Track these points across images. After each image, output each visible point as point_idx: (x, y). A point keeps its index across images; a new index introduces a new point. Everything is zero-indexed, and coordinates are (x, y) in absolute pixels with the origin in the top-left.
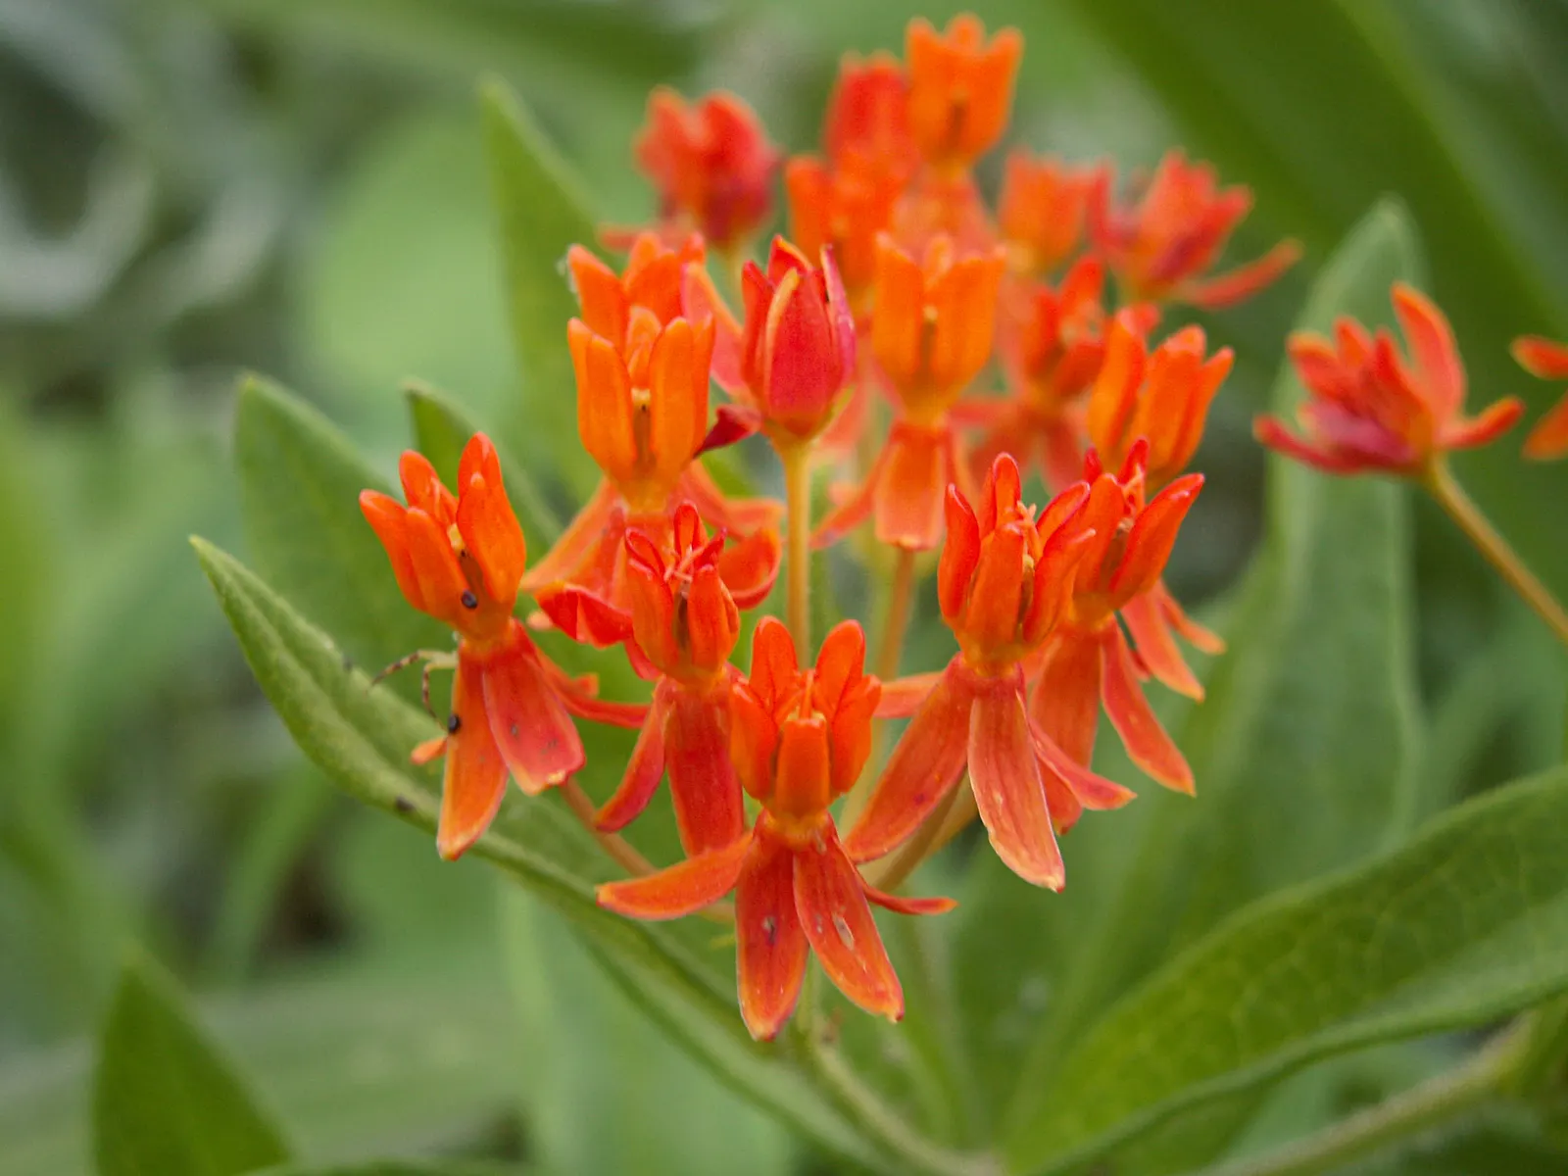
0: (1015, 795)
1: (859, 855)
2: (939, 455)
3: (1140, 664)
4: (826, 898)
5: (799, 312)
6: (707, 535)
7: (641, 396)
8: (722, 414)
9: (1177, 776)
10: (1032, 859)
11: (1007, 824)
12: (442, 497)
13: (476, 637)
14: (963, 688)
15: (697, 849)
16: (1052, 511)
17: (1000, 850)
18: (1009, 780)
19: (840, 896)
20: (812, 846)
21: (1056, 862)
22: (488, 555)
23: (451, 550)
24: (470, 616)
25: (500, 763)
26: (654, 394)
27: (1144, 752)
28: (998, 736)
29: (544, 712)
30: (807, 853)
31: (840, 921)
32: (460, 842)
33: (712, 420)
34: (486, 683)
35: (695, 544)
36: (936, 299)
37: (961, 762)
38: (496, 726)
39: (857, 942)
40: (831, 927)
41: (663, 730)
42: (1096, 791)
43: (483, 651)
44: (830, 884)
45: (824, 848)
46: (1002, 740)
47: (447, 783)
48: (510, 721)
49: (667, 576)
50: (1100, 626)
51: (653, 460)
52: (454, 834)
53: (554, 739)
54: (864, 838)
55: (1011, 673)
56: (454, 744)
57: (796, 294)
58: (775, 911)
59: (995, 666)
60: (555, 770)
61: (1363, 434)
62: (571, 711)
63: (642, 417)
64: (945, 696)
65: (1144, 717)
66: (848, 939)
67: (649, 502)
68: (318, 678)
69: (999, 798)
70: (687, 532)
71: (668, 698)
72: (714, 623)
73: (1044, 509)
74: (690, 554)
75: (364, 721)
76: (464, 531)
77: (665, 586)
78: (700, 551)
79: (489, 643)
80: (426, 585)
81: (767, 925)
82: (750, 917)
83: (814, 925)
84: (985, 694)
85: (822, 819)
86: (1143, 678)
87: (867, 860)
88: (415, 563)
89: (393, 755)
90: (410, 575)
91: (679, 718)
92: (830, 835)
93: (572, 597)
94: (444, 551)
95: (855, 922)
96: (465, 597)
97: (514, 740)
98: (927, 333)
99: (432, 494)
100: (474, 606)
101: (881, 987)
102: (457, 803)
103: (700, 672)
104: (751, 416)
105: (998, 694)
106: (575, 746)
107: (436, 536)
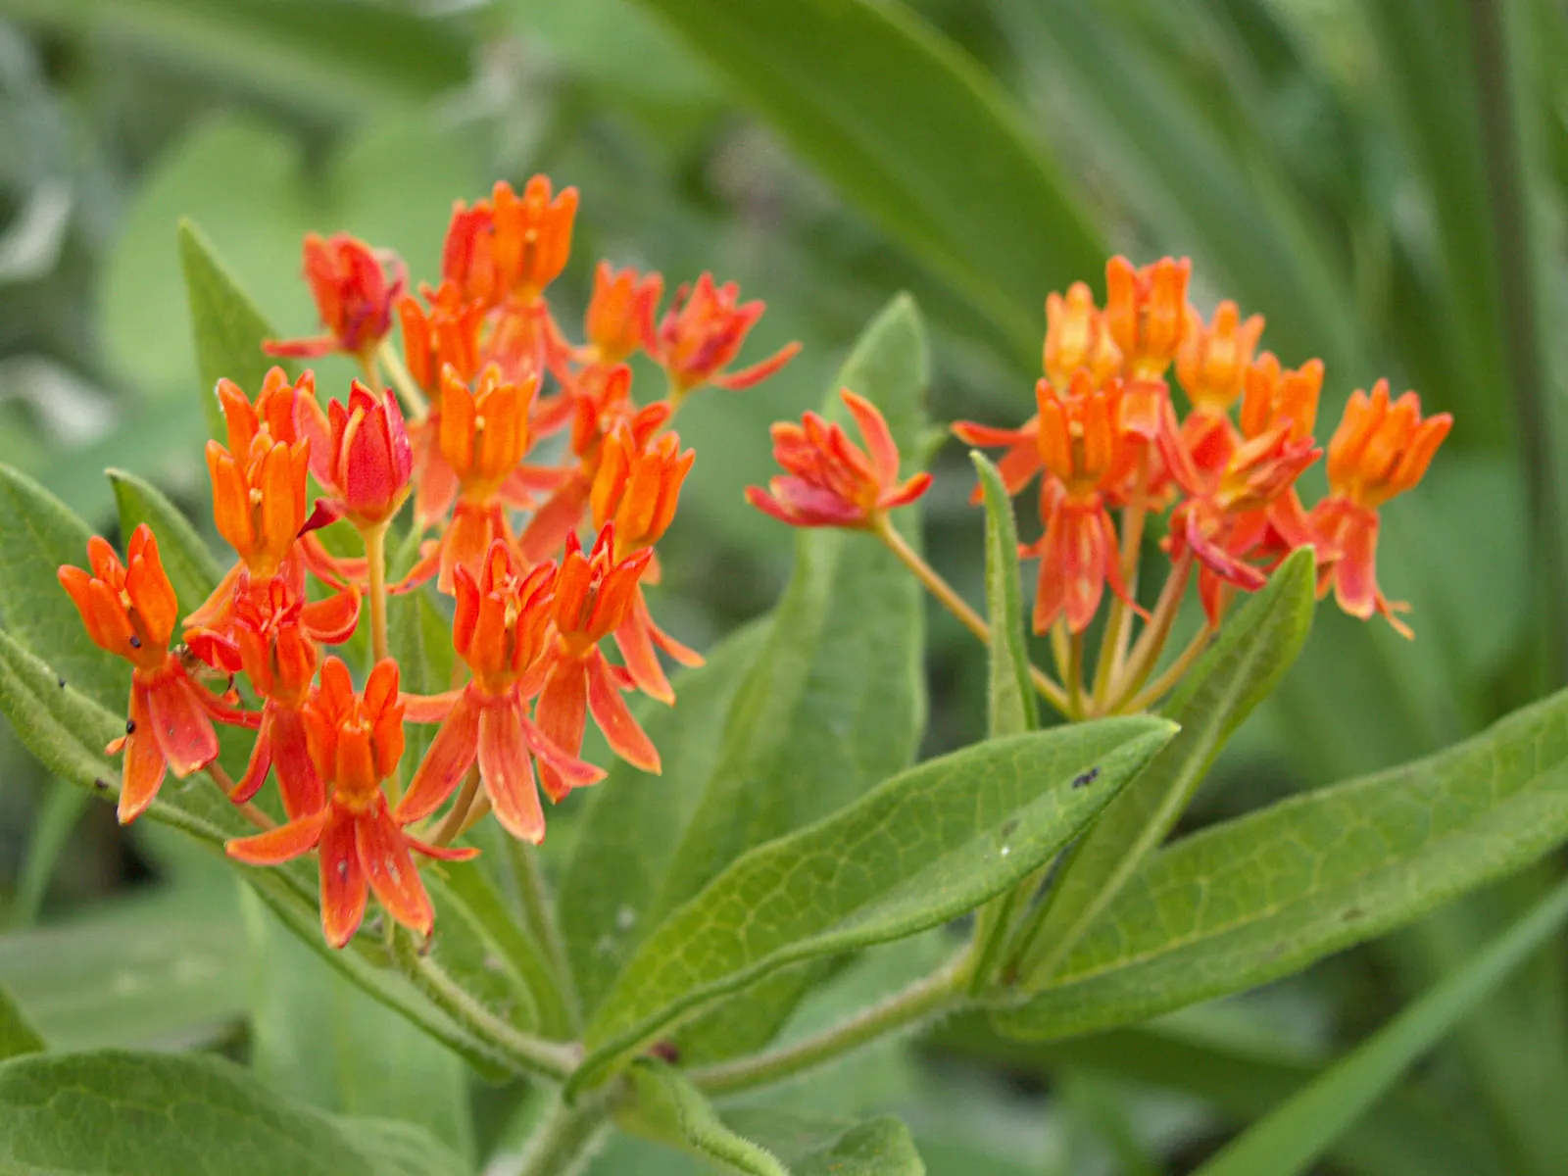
0: (513, 777)
1: (406, 818)
2: (489, 524)
3: (626, 677)
4: (380, 848)
5: (365, 439)
6: (291, 600)
7: (255, 495)
8: (319, 505)
9: (648, 760)
10: (522, 820)
11: (506, 796)
12: (116, 570)
13: (144, 667)
14: (474, 702)
15: (296, 814)
16: (531, 580)
17: (501, 815)
18: (509, 765)
19: (390, 847)
20: (368, 813)
21: (540, 823)
22: (147, 610)
23: (122, 608)
24: (137, 653)
25: (161, 756)
26: (264, 496)
27: (624, 743)
28: (499, 736)
29: (191, 719)
30: (365, 818)
31: (390, 864)
32: (133, 811)
33: (311, 510)
34: (150, 698)
35: (284, 605)
36: (483, 412)
37: (473, 757)
38: (158, 729)
39: (403, 879)
40: (383, 869)
41: (269, 734)
42: (578, 772)
43: (148, 677)
44: (383, 839)
45: (376, 814)
46: (502, 736)
47: (126, 768)
48: (167, 725)
49: (263, 628)
50: (585, 655)
51: (265, 541)
52: (129, 806)
53: (199, 737)
54: (409, 808)
55: (508, 692)
56: (131, 740)
57: (362, 424)
58: (347, 858)
59: (497, 687)
60: (195, 760)
61: (819, 500)
62: (210, 717)
63: (256, 511)
64: (463, 708)
65: (623, 717)
66: (396, 878)
67: (265, 569)
68: (38, 695)
69: (500, 779)
70: (278, 599)
71: (271, 710)
72: (297, 661)
73: (522, 582)
74: (280, 612)
75: (73, 722)
76: (132, 595)
77: (262, 636)
78: (286, 611)
79: (153, 670)
80: (106, 630)
81: (341, 867)
82: (330, 862)
83: (372, 870)
84: (489, 706)
85: (376, 795)
86: (628, 688)
87: (412, 821)
88: (98, 615)
89: (95, 749)
90: (94, 623)
91: (279, 724)
92: (382, 806)
93: (208, 640)
94: (115, 607)
95: (401, 864)
96: (132, 641)
97: (172, 740)
98: (476, 436)
99: (108, 569)
100: (138, 646)
101: (417, 910)
102: (132, 783)
103: (290, 693)
104: (339, 506)
105: (500, 706)
106: (213, 743)
107: (111, 599)
